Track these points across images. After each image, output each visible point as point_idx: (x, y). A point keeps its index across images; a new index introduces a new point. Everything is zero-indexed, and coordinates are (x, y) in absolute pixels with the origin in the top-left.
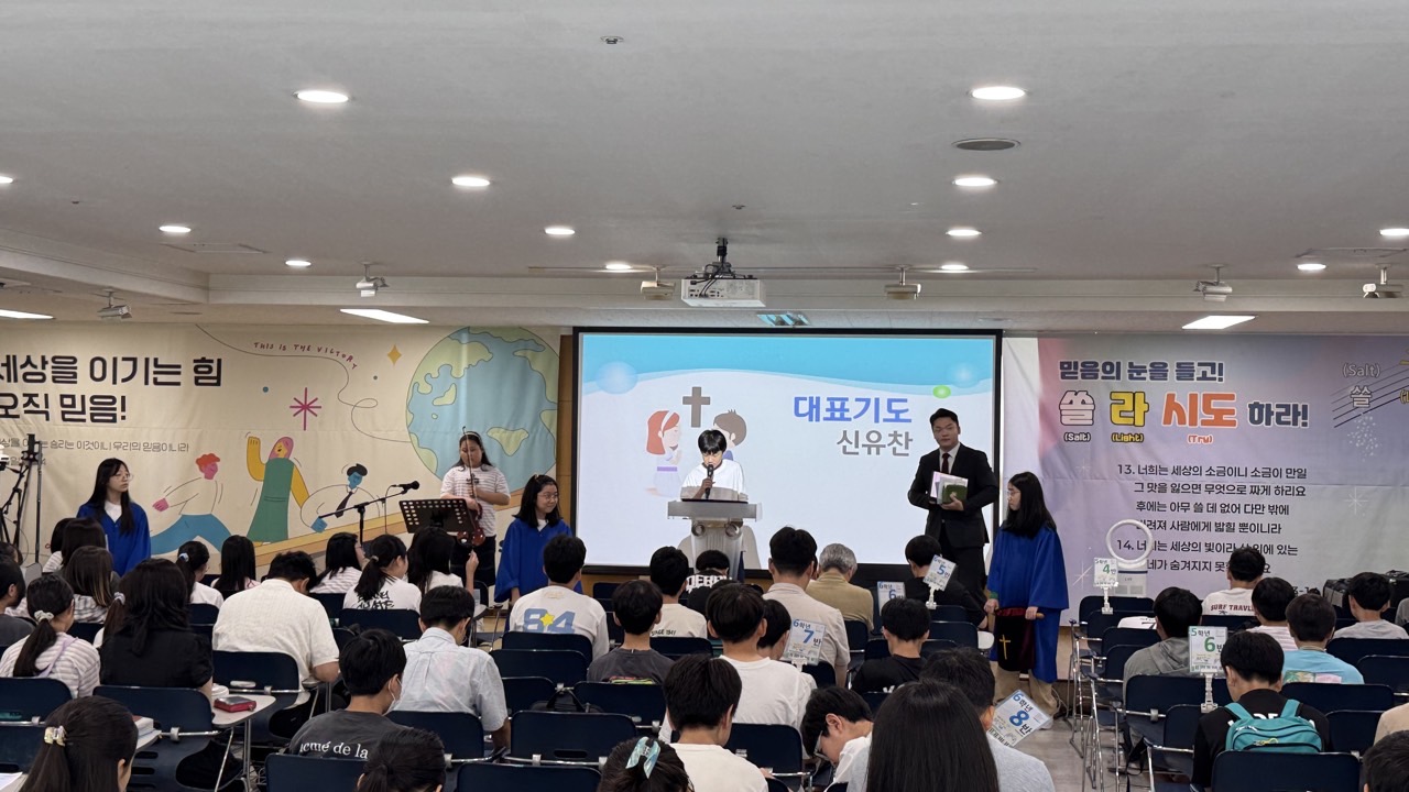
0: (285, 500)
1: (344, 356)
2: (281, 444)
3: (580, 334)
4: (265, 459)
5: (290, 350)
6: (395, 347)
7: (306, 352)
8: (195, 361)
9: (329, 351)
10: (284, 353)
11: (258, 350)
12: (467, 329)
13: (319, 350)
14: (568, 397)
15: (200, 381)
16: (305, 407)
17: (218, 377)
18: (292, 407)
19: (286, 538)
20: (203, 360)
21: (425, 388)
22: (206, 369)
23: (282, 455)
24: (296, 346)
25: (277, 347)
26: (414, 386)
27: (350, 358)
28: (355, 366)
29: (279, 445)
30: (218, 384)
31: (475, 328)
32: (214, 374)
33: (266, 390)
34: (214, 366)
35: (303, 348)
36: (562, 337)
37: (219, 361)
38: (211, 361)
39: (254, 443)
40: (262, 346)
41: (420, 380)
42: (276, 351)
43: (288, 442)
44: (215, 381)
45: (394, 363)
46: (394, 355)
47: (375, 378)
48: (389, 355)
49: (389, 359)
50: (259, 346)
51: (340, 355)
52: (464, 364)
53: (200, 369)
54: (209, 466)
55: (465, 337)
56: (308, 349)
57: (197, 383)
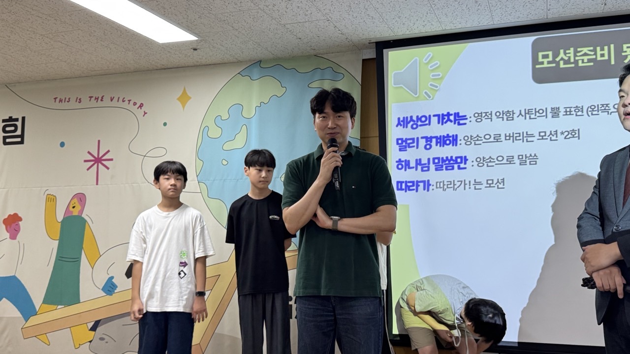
0: (78, 260)
1: (135, 104)
2: (75, 200)
3: (385, 51)
4: (60, 217)
5: (86, 102)
6: (185, 89)
7: (100, 103)
8: (4, 121)
9: (121, 100)
10: (78, 105)
11: (58, 105)
12: (258, 63)
13: (112, 100)
14: (375, 132)
15: (8, 140)
16: (98, 160)
17: (22, 136)
18: (85, 161)
19: (78, 301)
20: (11, 119)
21: (215, 132)
22: (12, 128)
23: (75, 212)
24: (91, 97)
25: (73, 100)
26: (204, 131)
27: (141, 106)
28: (145, 113)
29: (73, 202)
30: (22, 142)
31: (267, 61)
32: (19, 132)
33: (62, 145)
34: (19, 124)
35: (97, 99)
36: (365, 61)
37: (23, 118)
38: (17, 120)
39: (51, 199)
40: (61, 101)
41: (210, 123)
42: (73, 104)
43: (81, 198)
44: (19, 140)
45: (184, 107)
46: (184, 99)
47: (165, 124)
48: (178, 99)
49: (179, 103)
50: (58, 100)
51: (132, 103)
52: (255, 103)
53: (8, 129)
54: (13, 225)
55: (256, 73)
56: (102, 100)
57: (5, 143)
